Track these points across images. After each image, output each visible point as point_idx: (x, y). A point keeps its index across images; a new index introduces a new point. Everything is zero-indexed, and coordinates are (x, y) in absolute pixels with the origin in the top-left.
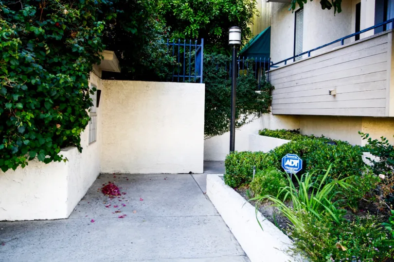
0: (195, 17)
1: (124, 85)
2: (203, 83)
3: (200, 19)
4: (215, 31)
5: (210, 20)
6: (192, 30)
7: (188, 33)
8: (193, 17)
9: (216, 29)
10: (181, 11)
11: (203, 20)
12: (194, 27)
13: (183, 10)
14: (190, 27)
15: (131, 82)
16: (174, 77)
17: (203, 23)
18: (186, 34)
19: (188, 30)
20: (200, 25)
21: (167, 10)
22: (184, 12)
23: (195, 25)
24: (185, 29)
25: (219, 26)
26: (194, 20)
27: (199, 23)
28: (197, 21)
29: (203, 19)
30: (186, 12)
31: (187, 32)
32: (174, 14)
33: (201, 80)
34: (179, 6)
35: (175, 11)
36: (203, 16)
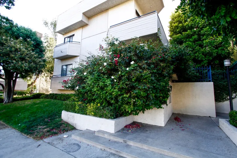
2: (212, 82)
4: (215, 62)
5: (212, 58)
8: (204, 58)
10: (199, 57)
17: (209, 60)
19: (203, 63)
22: (200, 57)
24: (201, 63)
27: (207, 60)
33: (211, 81)
35: (196, 58)
36: (209, 57)
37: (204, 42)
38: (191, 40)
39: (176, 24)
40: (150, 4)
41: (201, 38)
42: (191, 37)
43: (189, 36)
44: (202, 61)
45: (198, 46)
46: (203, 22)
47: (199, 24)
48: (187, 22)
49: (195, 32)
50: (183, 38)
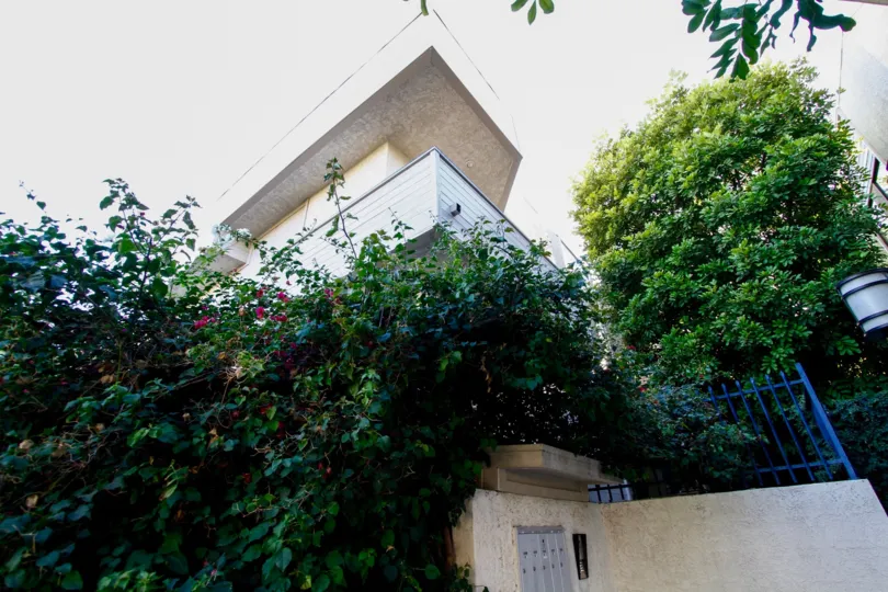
0: (773, 334)
1: (645, 512)
3: (786, 335)
4: (840, 348)
5: (810, 328)
6: (778, 361)
7: (772, 370)
8: (768, 336)
9: (839, 343)
10: (737, 334)
11: (794, 334)
12: (781, 353)
13: (740, 330)
14: (771, 356)
15: (658, 502)
16: (763, 474)
17: (797, 340)
18: (769, 372)
19: (770, 362)
20: (793, 347)
21: (712, 342)
22: (744, 332)
23: (781, 350)
24: (762, 362)
25: (843, 335)
26: (774, 340)
27: (786, 342)
28: (782, 341)
29: (792, 331)
30: (748, 331)
31: (770, 366)
32: (727, 344)
34: (729, 327)
35: (727, 339)
36: (790, 327)
37: (734, 255)
38: (670, 259)
39: (596, 214)
40: (459, 153)
41: (717, 244)
42: (668, 251)
43: (660, 250)
44: (763, 351)
45: (714, 282)
46: (692, 175)
47: (681, 183)
48: (630, 195)
49: (677, 225)
50: (635, 262)
